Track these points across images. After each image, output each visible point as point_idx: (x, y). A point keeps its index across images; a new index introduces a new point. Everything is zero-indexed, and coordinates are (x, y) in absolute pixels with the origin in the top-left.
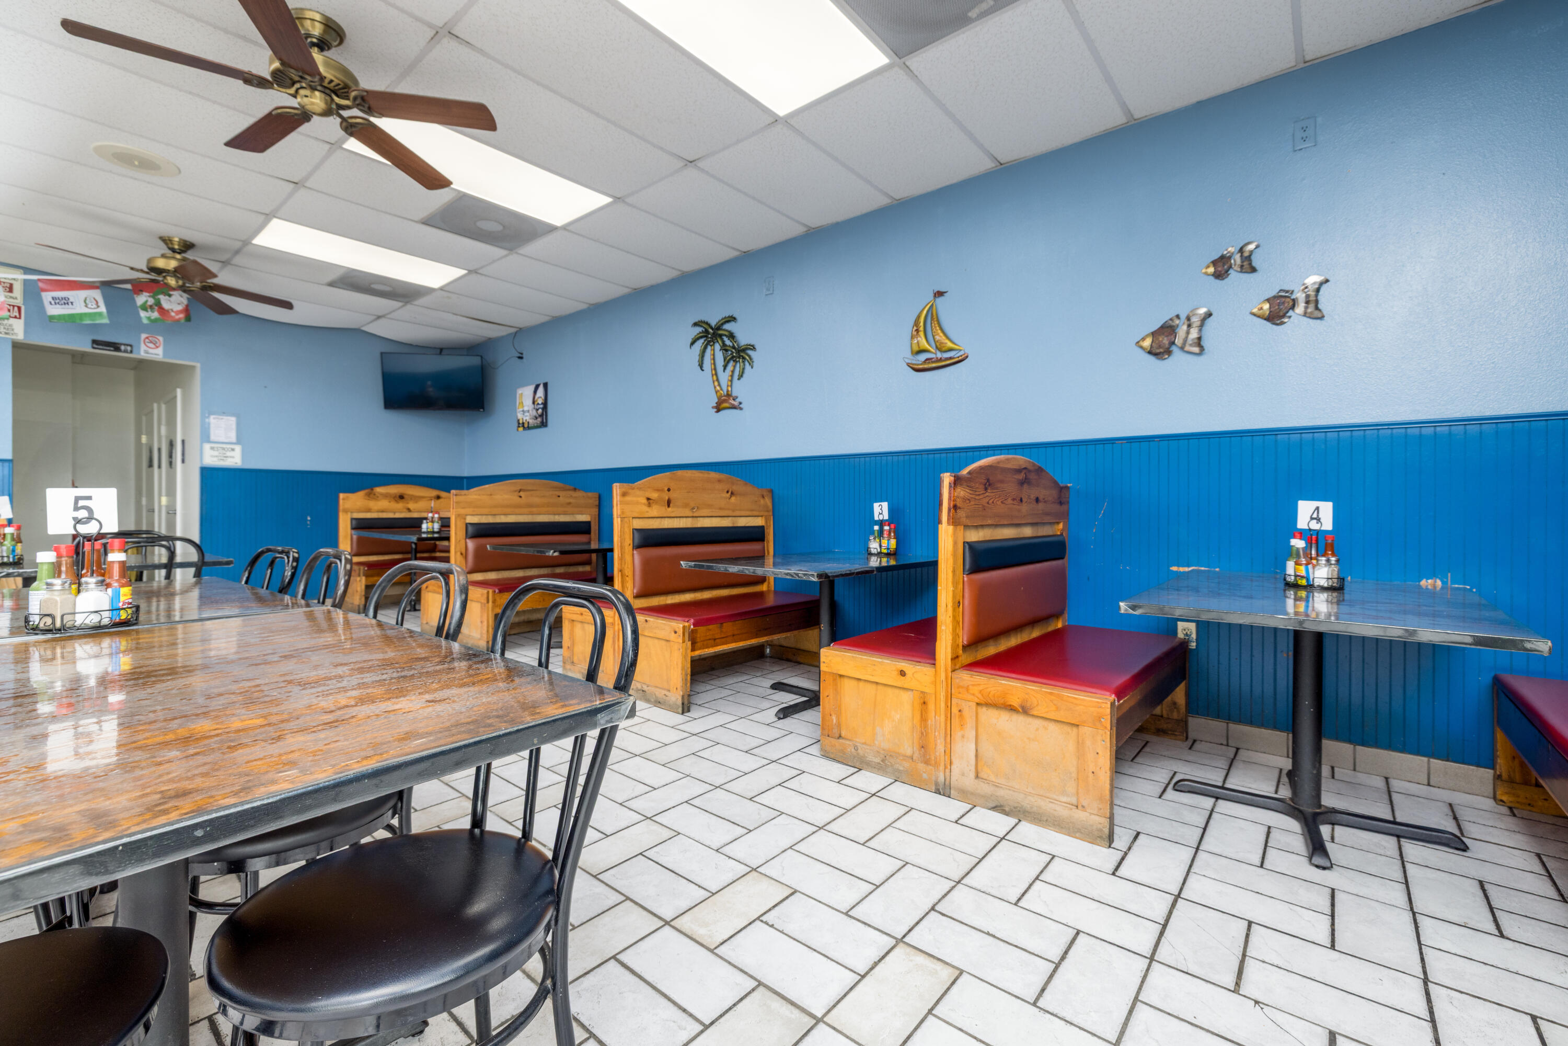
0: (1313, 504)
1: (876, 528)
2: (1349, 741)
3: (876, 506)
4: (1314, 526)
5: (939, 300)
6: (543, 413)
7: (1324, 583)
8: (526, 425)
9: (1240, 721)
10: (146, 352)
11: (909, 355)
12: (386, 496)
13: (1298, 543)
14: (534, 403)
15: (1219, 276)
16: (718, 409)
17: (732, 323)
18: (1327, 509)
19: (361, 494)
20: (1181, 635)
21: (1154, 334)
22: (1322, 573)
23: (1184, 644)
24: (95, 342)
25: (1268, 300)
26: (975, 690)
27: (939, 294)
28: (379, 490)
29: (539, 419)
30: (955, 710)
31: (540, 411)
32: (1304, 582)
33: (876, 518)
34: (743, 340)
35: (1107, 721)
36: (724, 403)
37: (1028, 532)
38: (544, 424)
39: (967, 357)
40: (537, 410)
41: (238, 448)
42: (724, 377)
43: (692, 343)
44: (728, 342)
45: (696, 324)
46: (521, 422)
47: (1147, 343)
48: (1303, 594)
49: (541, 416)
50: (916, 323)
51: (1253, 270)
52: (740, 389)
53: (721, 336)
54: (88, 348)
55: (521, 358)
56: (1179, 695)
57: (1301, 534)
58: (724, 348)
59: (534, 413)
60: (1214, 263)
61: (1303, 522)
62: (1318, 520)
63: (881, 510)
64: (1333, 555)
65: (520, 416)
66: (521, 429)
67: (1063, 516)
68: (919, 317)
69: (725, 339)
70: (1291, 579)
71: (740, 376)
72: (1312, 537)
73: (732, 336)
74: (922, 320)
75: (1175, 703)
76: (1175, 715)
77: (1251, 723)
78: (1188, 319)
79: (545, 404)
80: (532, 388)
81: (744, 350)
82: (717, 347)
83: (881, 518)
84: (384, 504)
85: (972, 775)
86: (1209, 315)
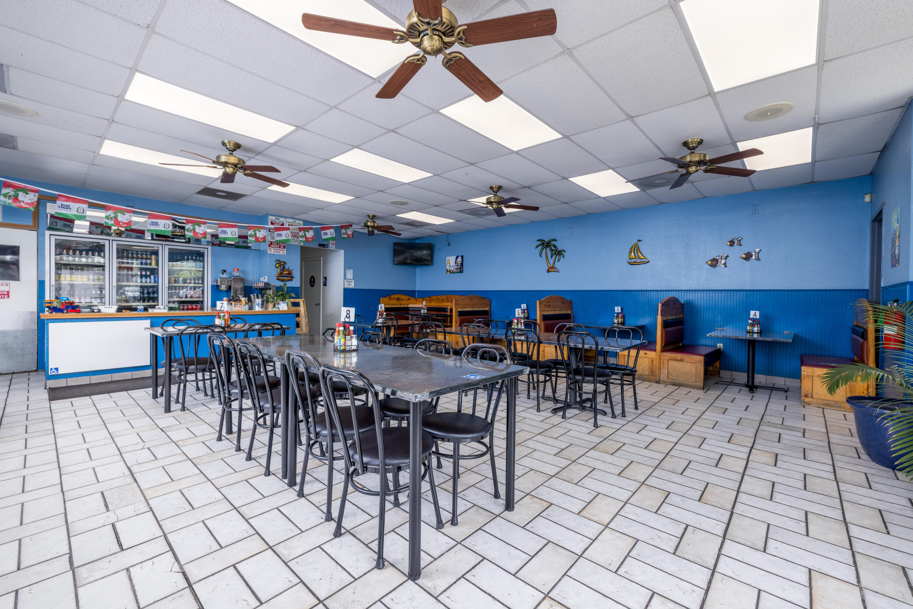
0: (754, 312)
1: (616, 315)
2: (765, 374)
3: (616, 308)
4: (754, 317)
5: (639, 243)
6: (461, 267)
7: (756, 331)
8: (452, 272)
9: (735, 371)
10: (331, 247)
11: (628, 259)
12: (394, 299)
13: (750, 321)
14: (456, 263)
15: (730, 245)
16: (548, 271)
17: (555, 242)
18: (758, 313)
19: (387, 298)
20: (718, 347)
21: (711, 260)
22: (756, 329)
23: (720, 350)
24: (320, 245)
25: (745, 254)
26: (668, 357)
27: (639, 241)
28: (392, 296)
29: (459, 270)
30: (661, 362)
31: (459, 267)
32: (751, 331)
33: (616, 312)
34: (560, 248)
35: (703, 362)
36: (551, 269)
37: (674, 317)
38: (461, 272)
39: (649, 262)
40: (458, 266)
41: (353, 281)
42: (551, 261)
43: (537, 247)
44: (553, 248)
45: (538, 240)
46: (448, 270)
47: (710, 262)
48: (751, 334)
49: (460, 268)
50: (631, 249)
51: (741, 245)
52: (557, 265)
53: (550, 246)
54: (317, 247)
55: (449, 245)
56: (718, 364)
57: (751, 319)
58: (551, 250)
59: (456, 267)
60: (730, 242)
61: (751, 316)
62: (755, 315)
63: (618, 309)
64: (759, 324)
65: (448, 268)
66: (449, 273)
67: (682, 313)
68: (632, 247)
69: (552, 247)
70: (748, 331)
71: (558, 261)
72: (754, 320)
73: (555, 246)
74: (633, 248)
75: (716, 367)
76: (716, 370)
77: (738, 371)
78: (722, 257)
79: (462, 264)
80: (454, 258)
81: (560, 252)
82: (548, 250)
83: (618, 312)
84: (393, 302)
85: (666, 378)
86: (728, 256)
